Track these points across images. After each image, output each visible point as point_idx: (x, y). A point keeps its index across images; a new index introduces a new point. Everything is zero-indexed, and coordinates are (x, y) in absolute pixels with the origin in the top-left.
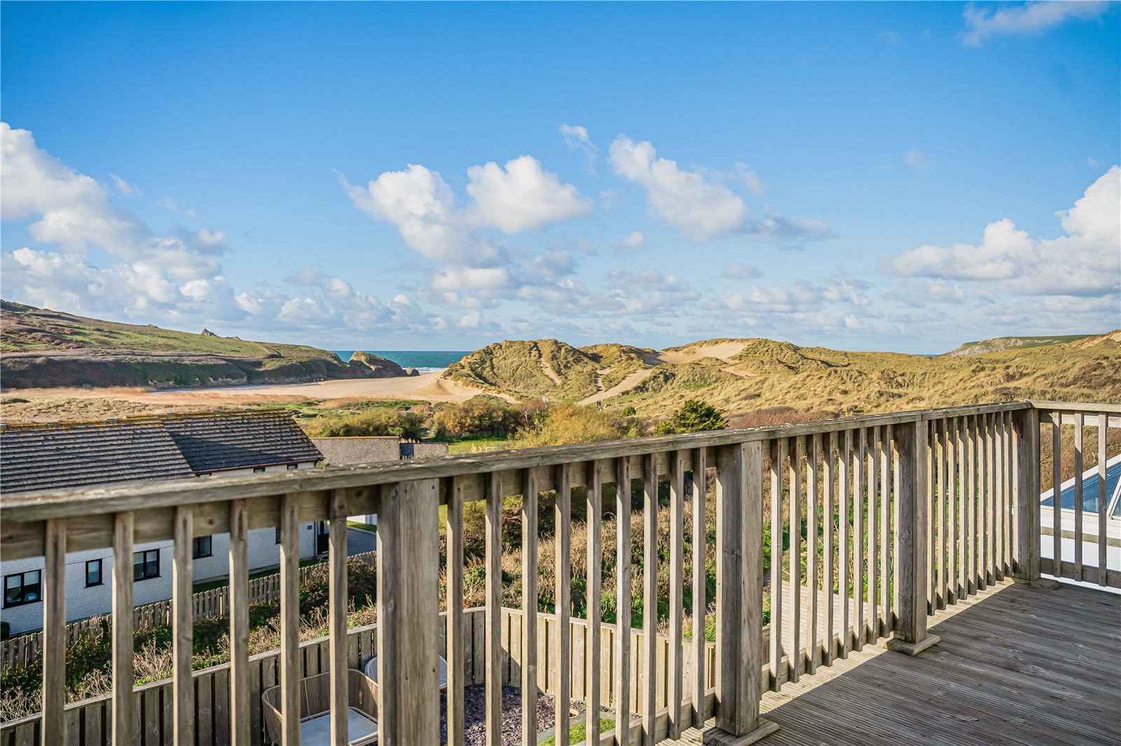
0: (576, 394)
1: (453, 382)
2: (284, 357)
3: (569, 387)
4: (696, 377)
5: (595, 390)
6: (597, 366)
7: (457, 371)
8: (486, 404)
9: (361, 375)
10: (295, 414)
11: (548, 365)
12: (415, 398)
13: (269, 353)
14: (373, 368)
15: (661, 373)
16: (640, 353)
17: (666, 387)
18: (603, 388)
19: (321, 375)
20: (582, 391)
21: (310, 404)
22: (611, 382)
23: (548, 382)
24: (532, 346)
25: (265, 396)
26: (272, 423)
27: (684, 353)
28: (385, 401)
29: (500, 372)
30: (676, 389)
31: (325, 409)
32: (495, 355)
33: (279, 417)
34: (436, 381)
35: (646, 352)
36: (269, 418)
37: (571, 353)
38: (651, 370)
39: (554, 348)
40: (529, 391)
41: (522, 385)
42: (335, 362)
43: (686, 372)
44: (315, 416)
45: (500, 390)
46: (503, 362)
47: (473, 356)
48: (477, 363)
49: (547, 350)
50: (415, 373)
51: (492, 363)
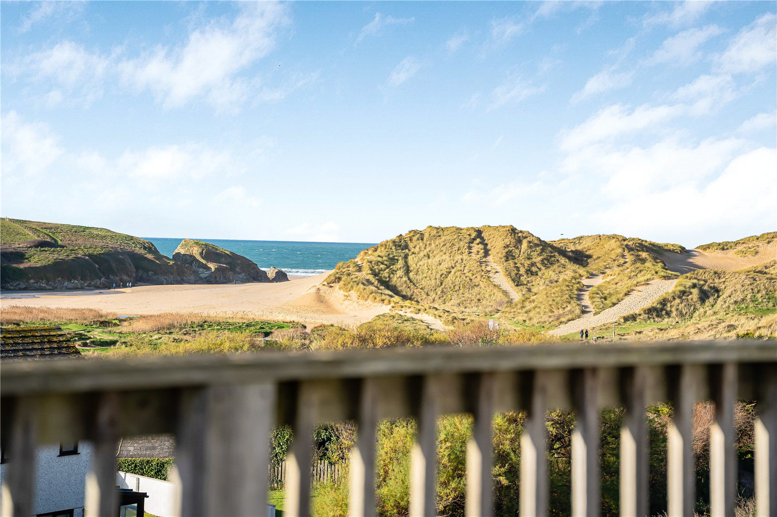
0: (545, 318)
1: (342, 292)
2: (62, 247)
3: (533, 305)
4: (760, 295)
5: (578, 312)
6: (582, 271)
7: (349, 275)
8: (396, 329)
9: (192, 278)
10: (80, 339)
11: (499, 268)
12: (280, 317)
13: (35, 238)
14: (212, 266)
15: (694, 286)
16: (658, 252)
17: (702, 310)
18: (591, 308)
19: (125, 278)
20: (556, 312)
21: (104, 324)
22: (605, 299)
23: (499, 296)
24: (473, 237)
25: (29, 310)
26: (39, 352)
27: (738, 253)
28: (230, 321)
29: (419, 277)
30: (721, 315)
31: (130, 333)
32: (413, 250)
33: (50, 342)
34: (314, 290)
35: (669, 250)
36: (33, 343)
37: (539, 249)
38: (675, 282)
39: (509, 240)
40: (467, 310)
41: (455, 301)
42: (150, 256)
43: (739, 286)
44: (114, 343)
45: (419, 307)
46: (425, 261)
47: (376, 250)
48: (382, 263)
49: (497, 245)
50: (281, 277)
51: (406, 262)
